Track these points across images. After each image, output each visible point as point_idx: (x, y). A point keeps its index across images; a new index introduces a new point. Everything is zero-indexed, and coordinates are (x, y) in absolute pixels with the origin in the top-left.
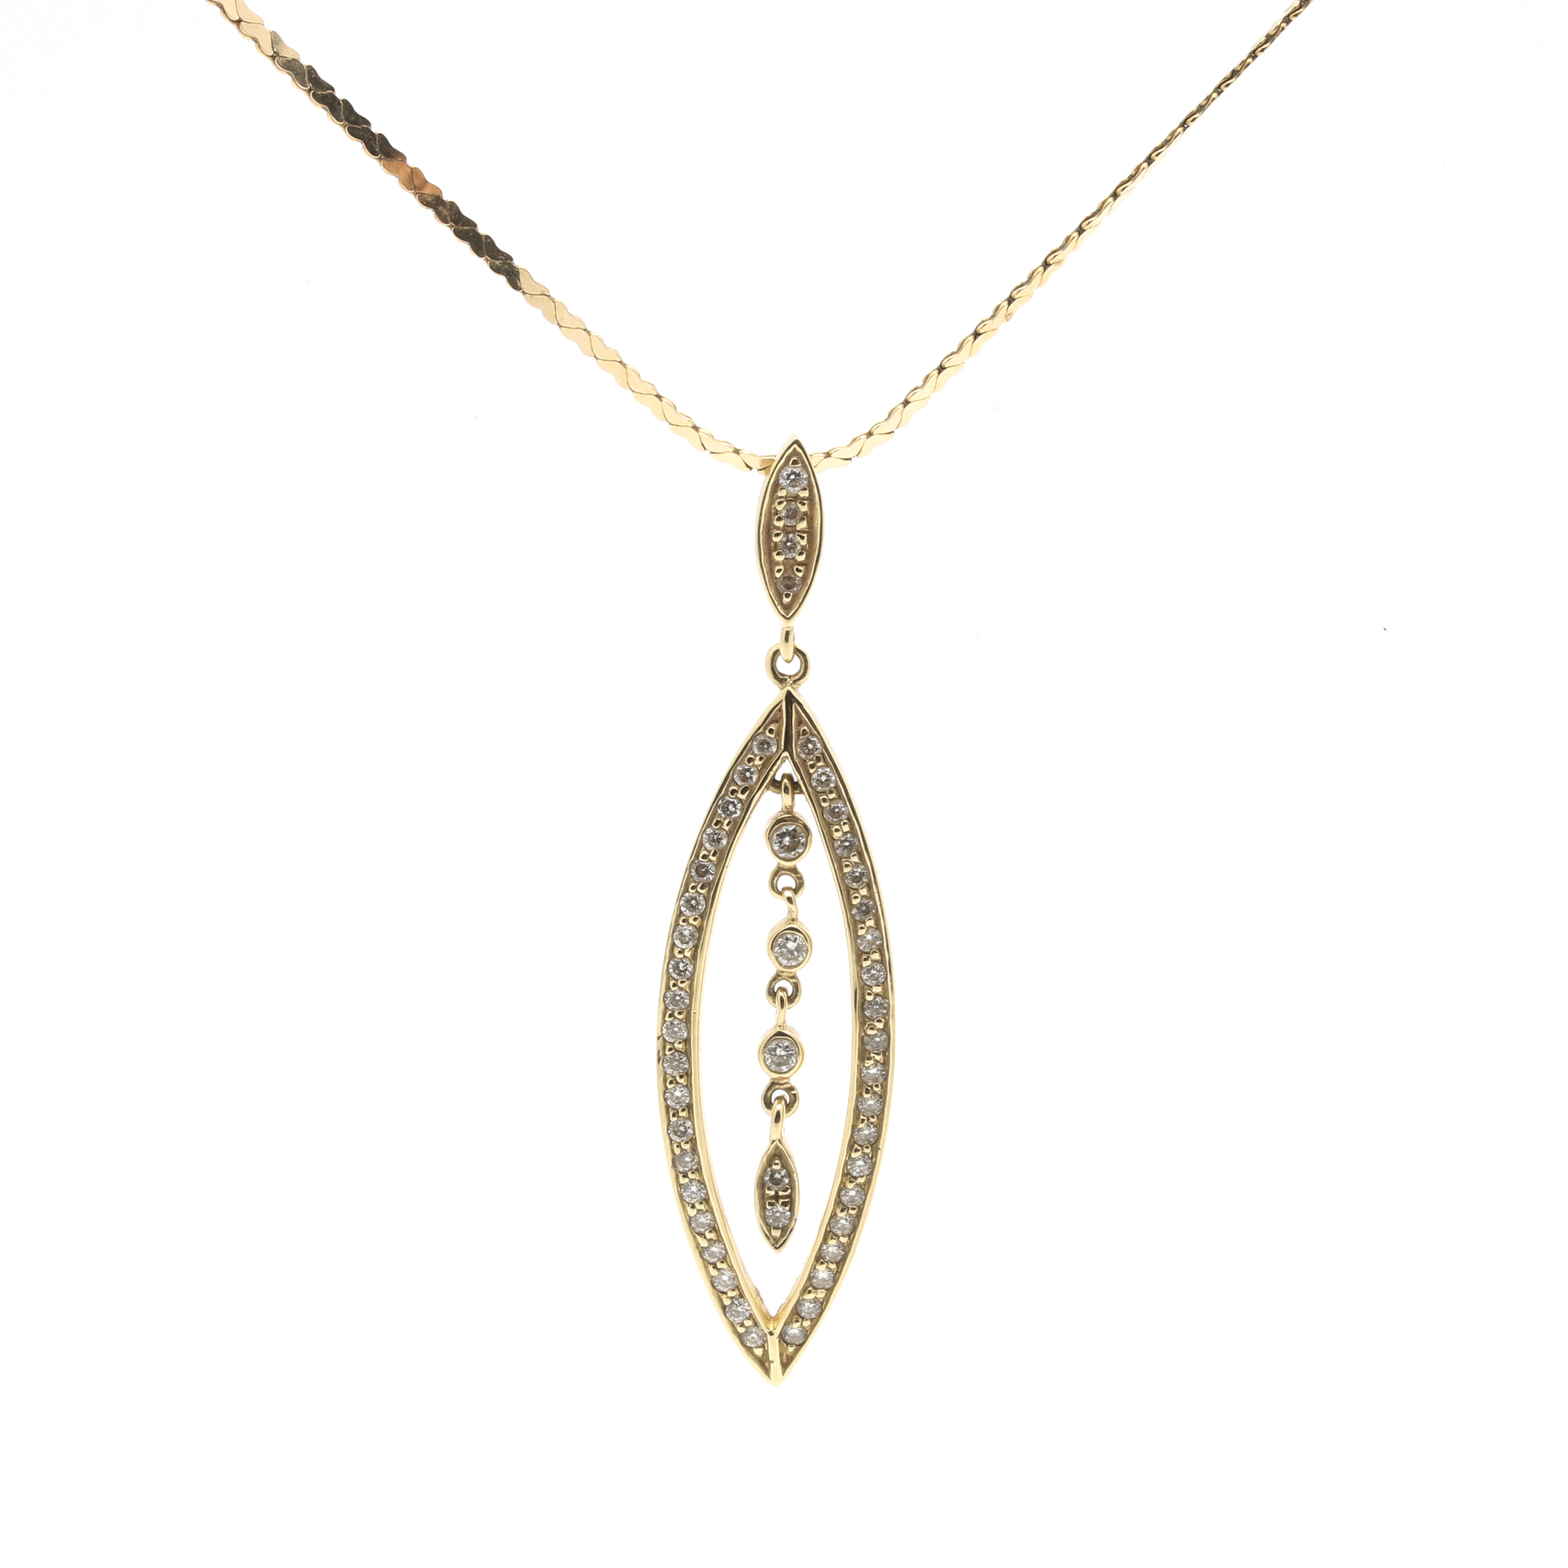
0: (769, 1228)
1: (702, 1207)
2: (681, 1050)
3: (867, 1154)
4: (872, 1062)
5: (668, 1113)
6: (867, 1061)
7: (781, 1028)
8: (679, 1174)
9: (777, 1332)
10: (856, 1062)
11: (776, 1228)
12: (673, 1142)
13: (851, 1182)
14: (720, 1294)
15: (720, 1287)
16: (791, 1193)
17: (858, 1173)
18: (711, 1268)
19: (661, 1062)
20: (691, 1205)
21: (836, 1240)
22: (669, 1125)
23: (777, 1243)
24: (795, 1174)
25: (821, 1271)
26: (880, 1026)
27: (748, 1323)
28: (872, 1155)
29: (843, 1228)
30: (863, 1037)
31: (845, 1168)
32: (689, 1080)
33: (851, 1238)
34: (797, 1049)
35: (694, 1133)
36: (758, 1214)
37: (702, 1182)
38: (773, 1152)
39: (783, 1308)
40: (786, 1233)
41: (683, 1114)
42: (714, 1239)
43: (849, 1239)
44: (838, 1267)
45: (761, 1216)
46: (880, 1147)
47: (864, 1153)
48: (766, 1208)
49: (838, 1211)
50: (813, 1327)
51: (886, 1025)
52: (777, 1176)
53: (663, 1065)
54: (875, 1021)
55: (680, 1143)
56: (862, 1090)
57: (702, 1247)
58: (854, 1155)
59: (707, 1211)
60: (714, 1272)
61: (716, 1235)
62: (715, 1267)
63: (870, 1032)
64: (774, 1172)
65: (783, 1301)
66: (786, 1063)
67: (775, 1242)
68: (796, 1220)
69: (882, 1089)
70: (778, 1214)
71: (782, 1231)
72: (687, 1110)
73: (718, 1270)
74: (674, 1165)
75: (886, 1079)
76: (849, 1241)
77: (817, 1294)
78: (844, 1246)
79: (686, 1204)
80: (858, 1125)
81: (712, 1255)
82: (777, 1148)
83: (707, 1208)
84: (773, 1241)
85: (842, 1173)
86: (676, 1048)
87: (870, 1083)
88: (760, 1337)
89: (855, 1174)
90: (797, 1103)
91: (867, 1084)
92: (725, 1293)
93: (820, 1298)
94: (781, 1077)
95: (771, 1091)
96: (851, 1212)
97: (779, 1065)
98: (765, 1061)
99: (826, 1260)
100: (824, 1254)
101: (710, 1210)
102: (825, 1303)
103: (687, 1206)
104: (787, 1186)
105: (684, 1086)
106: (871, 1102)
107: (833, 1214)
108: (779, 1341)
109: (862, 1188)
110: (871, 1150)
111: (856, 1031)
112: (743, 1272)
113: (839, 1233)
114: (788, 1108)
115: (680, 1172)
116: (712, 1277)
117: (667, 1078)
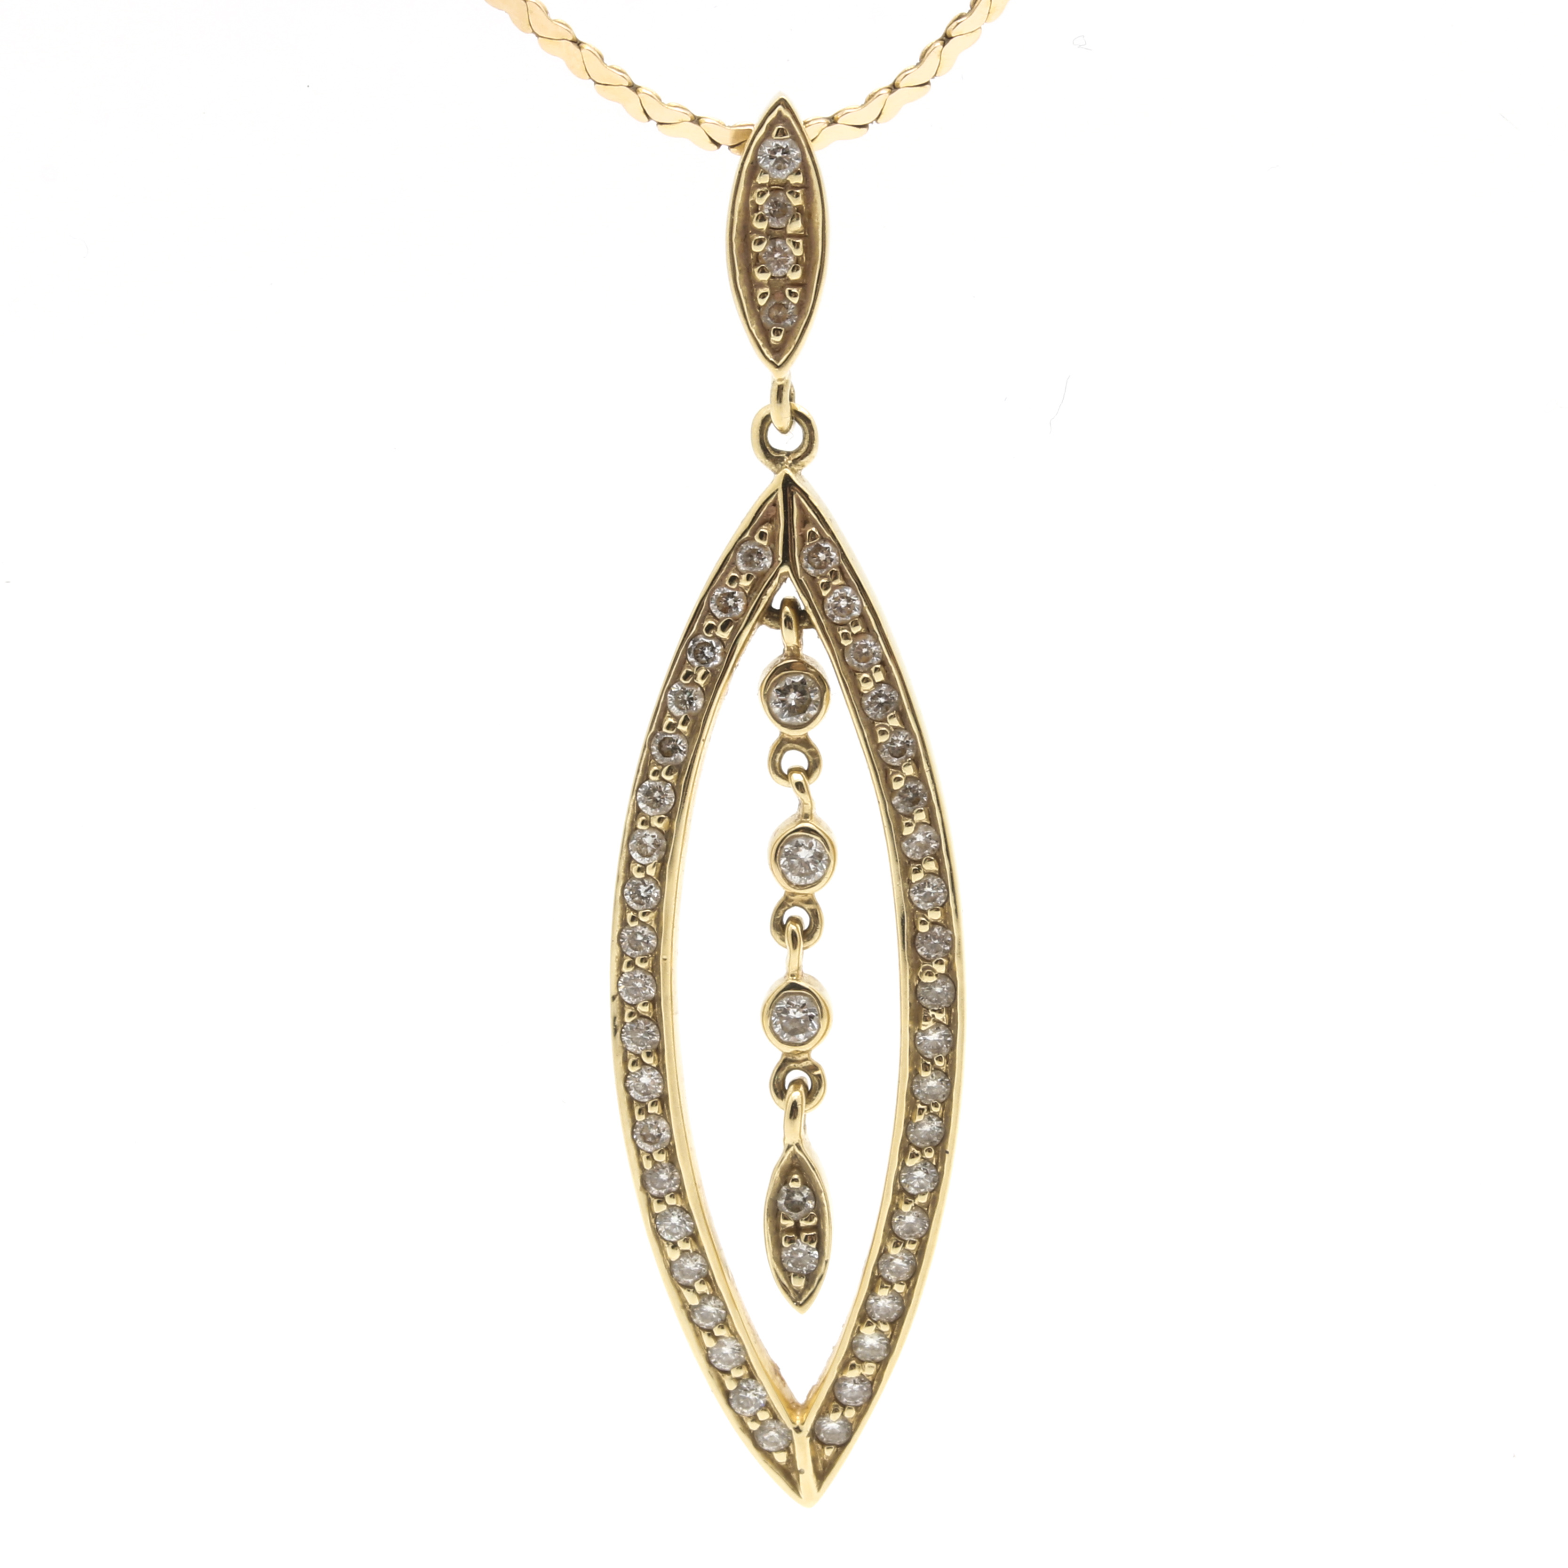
0: (787, 1276)
1: (687, 1247)
2: (647, 1015)
3: (930, 1160)
4: (930, 1024)
5: (631, 1108)
6: (923, 1023)
7: (795, 978)
8: (652, 1199)
9: (807, 1428)
10: (908, 1024)
11: (799, 1275)
12: (641, 1152)
13: (907, 1203)
14: (721, 1374)
15: (719, 1364)
16: (818, 1222)
17: (916, 1189)
18: (705, 1336)
19: (618, 1033)
20: (671, 1245)
21: (888, 1290)
22: (634, 1127)
23: (800, 1297)
24: (823, 1194)
25: (868, 1336)
26: (941, 969)
27: (764, 1416)
28: (937, 1162)
29: (898, 1271)
30: (917, 986)
31: (898, 1182)
32: (661, 1060)
33: (911, 1285)
34: (819, 1008)
35: (672, 1138)
36: (770, 1255)
37: (686, 1211)
38: (790, 1162)
39: (815, 1391)
40: (813, 1282)
41: (655, 1110)
42: (708, 1293)
43: (908, 1286)
44: (893, 1329)
45: (774, 1258)
46: (948, 1150)
47: (925, 1159)
48: (781, 1246)
49: (890, 1246)
50: (859, 1418)
51: (950, 968)
52: (798, 1198)
53: (621, 1039)
54: (933, 963)
55: (651, 1153)
56: (918, 1066)
57: (690, 1306)
58: (910, 1163)
59: (696, 1252)
60: (709, 1342)
61: (710, 1287)
62: (710, 1333)
63: (926, 979)
64: (791, 1192)
65: (815, 1381)
66: (804, 1030)
67: (797, 1296)
68: (827, 1262)
69: (947, 1063)
70: (800, 1255)
71: (807, 1280)
72: (659, 1103)
73: (716, 1338)
74: (644, 1186)
75: (953, 1048)
76: (907, 1291)
77: (864, 1370)
78: (901, 1296)
79: (665, 1243)
80: (913, 1117)
81: (706, 1317)
82: (795, 1156)
83: (695, 1248)
84: (794, 1294)
85: (893, 1190)
86: (640, 1012)
87: (930, 1055)
88: (782, 1436)
89: (912, 1191)
90: (822, 1088)
91: (926, 1056)
92: (728, 1373)
93: (868, 1376)
94: (797, 1051)
95: (783, 1073)
96: (909, 1247)
97: (793, 1032)
98: (772, 1028)
99: (875, 1319)
100: (871, 1311)
101: (701, 1251)
102: (875, 1382)
103: (666, 1245)
104: (812, 1213)
105: (653, 1068)
106: (932, 1083)
107: (882, 1251)
108: (811, 1441)
109: (924, 1210)
110: (935, 1154)
111: (906, 979)
112: (753, 1341)
113: (892, 1278)
114: (809, 1097)
115: (653, 1196)
116: (708, 1349)
117: (628, 1057)
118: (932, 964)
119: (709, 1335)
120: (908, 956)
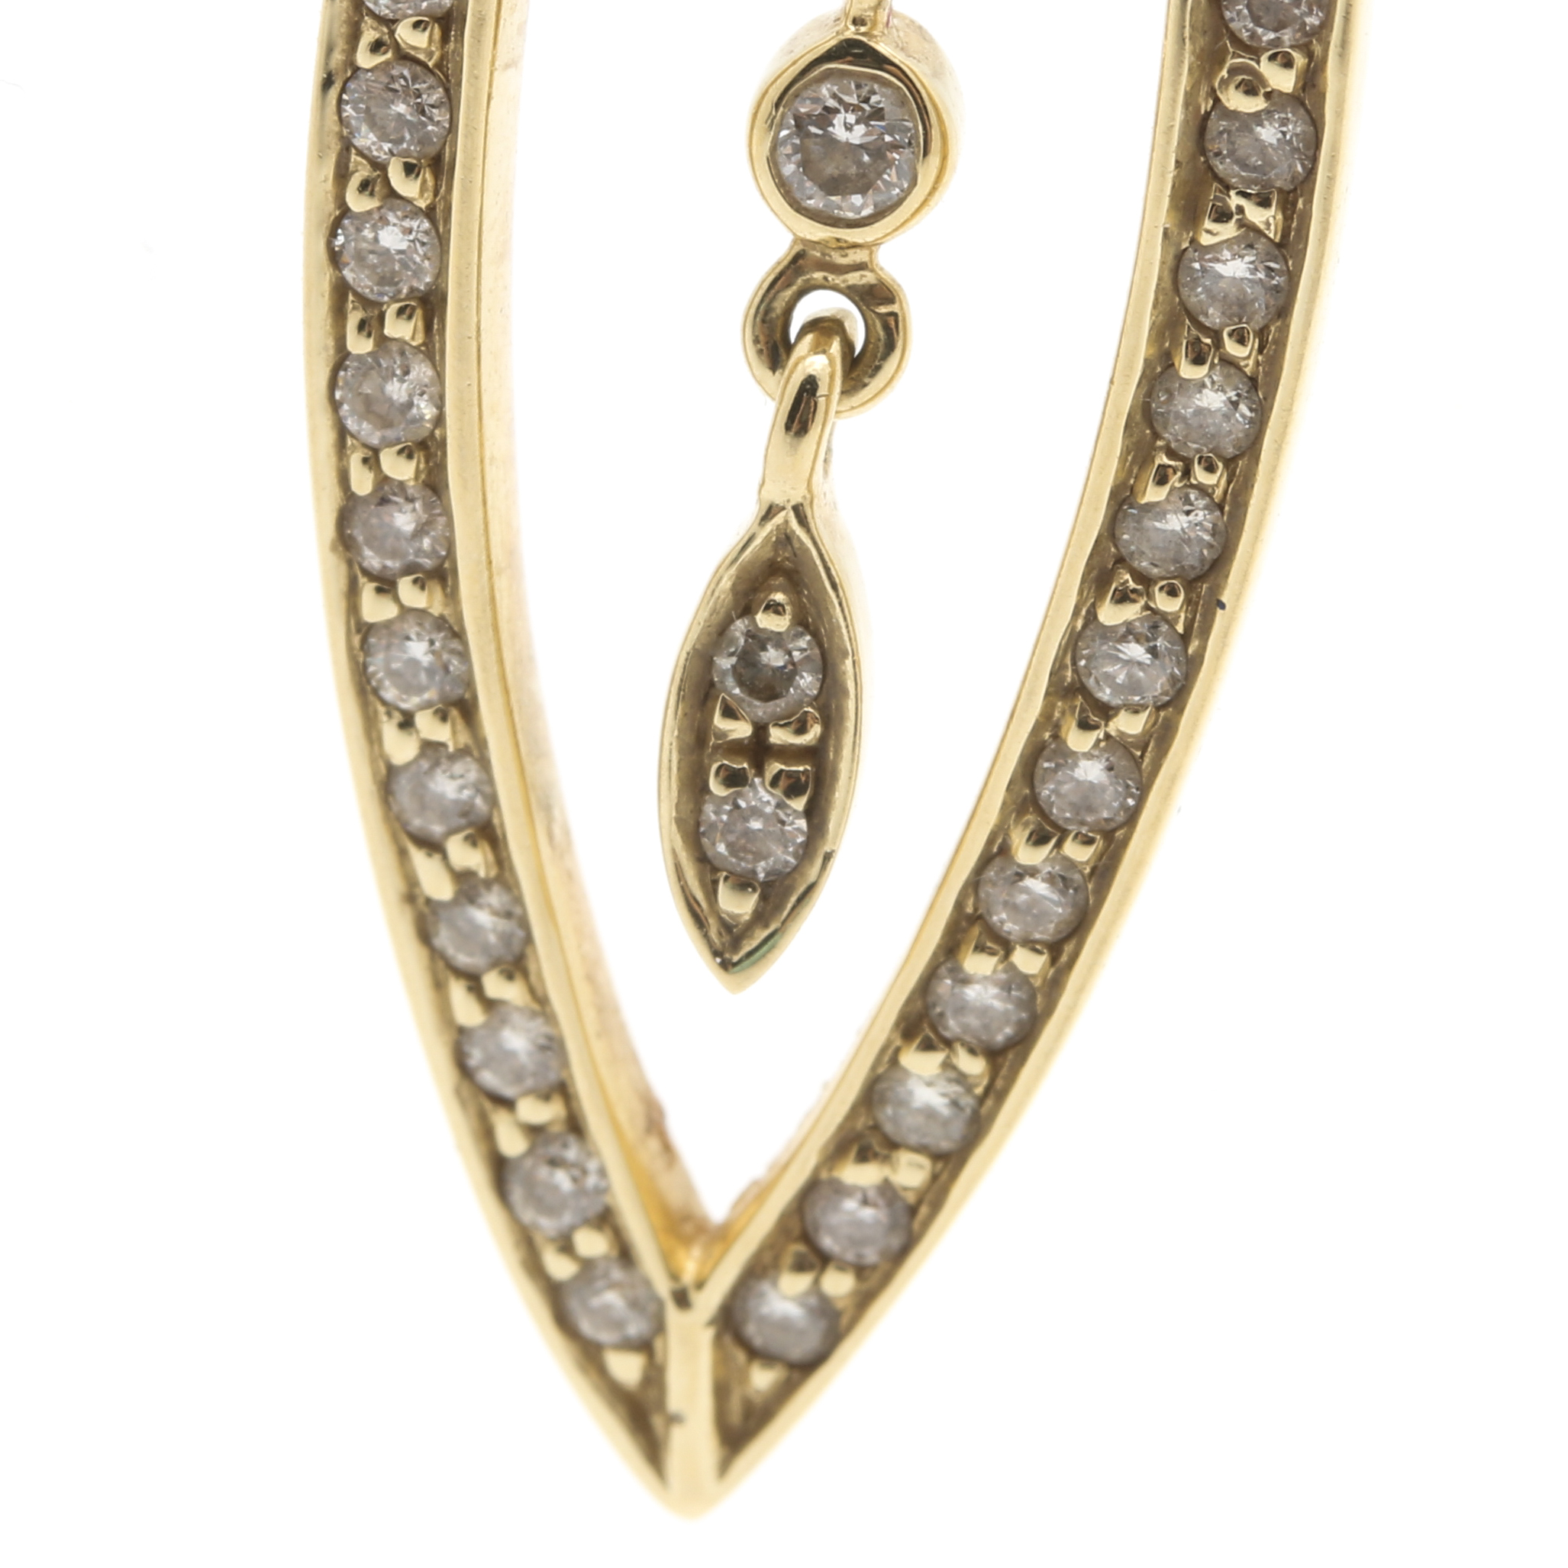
0: (709, 877)
1: (442, 733)
2: (422, 57)
3: (1169, 619)
4: (1228, 230)
5: (339, 313)
6: (1208, 224)
7: (863, 29)
8: (362, 580)
9: (709, 1301)
10: (1163, 216)
11: (743, 883)
12: (349, 441)
13: (1085, 725)
14: (488, 1105)
15: (489, 1078)
16: (823, 739)
17: (1117, 689)
18: (458, 991)
19: (334, 92)
20: (398, 717)
21: (995, 959)
22: (338, 366)
23: (736, 943)
24: (849, 662)
25: (920, 1077)
26: (1283, 80)
27: (592, 1244)
28: (1189, 627)
29: (1033, 910)
30: (1208, 114)
31: (1068, 661)
32: (443, 190)
33: (1064, 958)
34: (920, 128)
35: (439, 420)
36: (669, 812)
37: (452, 630)
38: (768, 553)
39: (759, 1193)
40: (779, 908)
41: (398, 329)
42: (482, 874)
43: (1054, 960)
44: (994, 1071)
45: (679, 822)
46: (1224, 599)
47: (1155, 612)
48: (705, 789)
49: (1019, 839)
50: (865, 1299)
51: (1311, 81)
52: (773, 657)
53: (339, 111)
54: (1264, 58)
55: (376, 451)
56: (1175, 342)
57: (429, 901)
58: (1110, 614)
59: (463, 752)
60: (467, 1011)
61: (491, 857)
62: (474, 982)
63: (1236, 101)
64: (759, 640)
65: (757, 1169)
66: (864, 186)
67: (726, 938)
68: (828, 857)
69: (1260, 351)
70: (756, 825)
71: (764, 898)
72: (419, 313)
73: (489, 1005)
74: (345, 541)
75: (1283, 312)
76: (1052, 971)
77: (894, 1170)
78: (1031, 985)
79: (381, 709)
80: (1140, 487)
81: (470, 935)
82: (785, 539)
83: (464, 738)
84: (720, 934)
85: (1051, 683)
86: (403, 45)
87: (1214, 317)
88: (634, 1304)
89: (1105, 695)
90: (897, 353)
91: (1202, 319)
92: (507, 1104)
93: (906, 1189)
94: (838, 240)
95: (788, 293)
96: (1073, 850)
97: (834, 186)
98: (773, 163)
99: (947, 1034)
100: (938, 1010)
101: (477, 751)
102: (924, 1210)
103: (384, 718)
104: (810, 709)
105: (417, 212)
106: (1213, 400)
107: (995, 850)
108: (718, 1340)
109: (1133, 756)
110: (1188, 601)
111: (1176, 91)
112: (592, 1027)
113: (1011, 927)
114: (853, 375)
115: (366, 573)
116: (462, 1031)
117: (351, 165)
118: (1258, 62)
119: (470, 989)
120: (1192, 26)
